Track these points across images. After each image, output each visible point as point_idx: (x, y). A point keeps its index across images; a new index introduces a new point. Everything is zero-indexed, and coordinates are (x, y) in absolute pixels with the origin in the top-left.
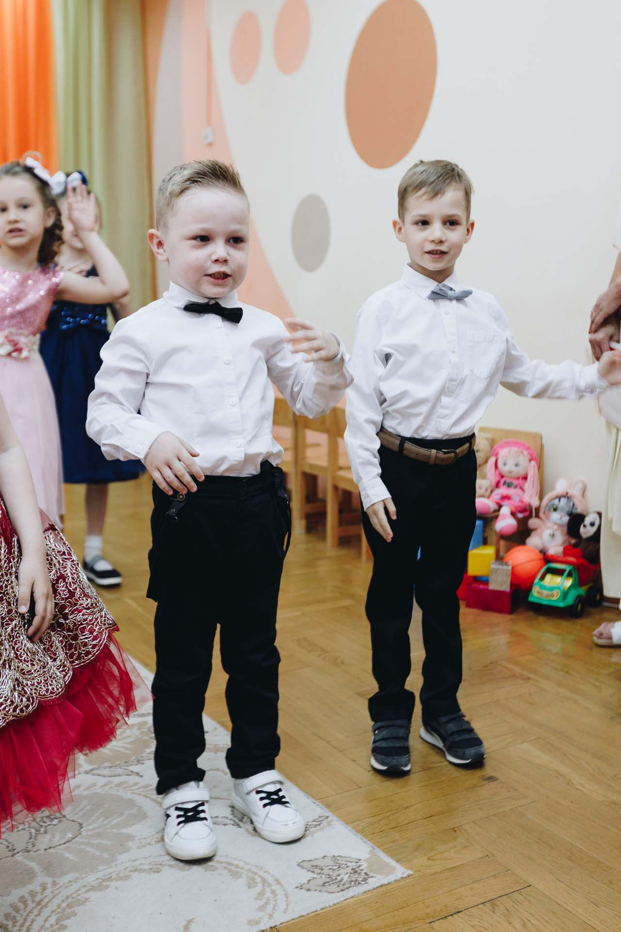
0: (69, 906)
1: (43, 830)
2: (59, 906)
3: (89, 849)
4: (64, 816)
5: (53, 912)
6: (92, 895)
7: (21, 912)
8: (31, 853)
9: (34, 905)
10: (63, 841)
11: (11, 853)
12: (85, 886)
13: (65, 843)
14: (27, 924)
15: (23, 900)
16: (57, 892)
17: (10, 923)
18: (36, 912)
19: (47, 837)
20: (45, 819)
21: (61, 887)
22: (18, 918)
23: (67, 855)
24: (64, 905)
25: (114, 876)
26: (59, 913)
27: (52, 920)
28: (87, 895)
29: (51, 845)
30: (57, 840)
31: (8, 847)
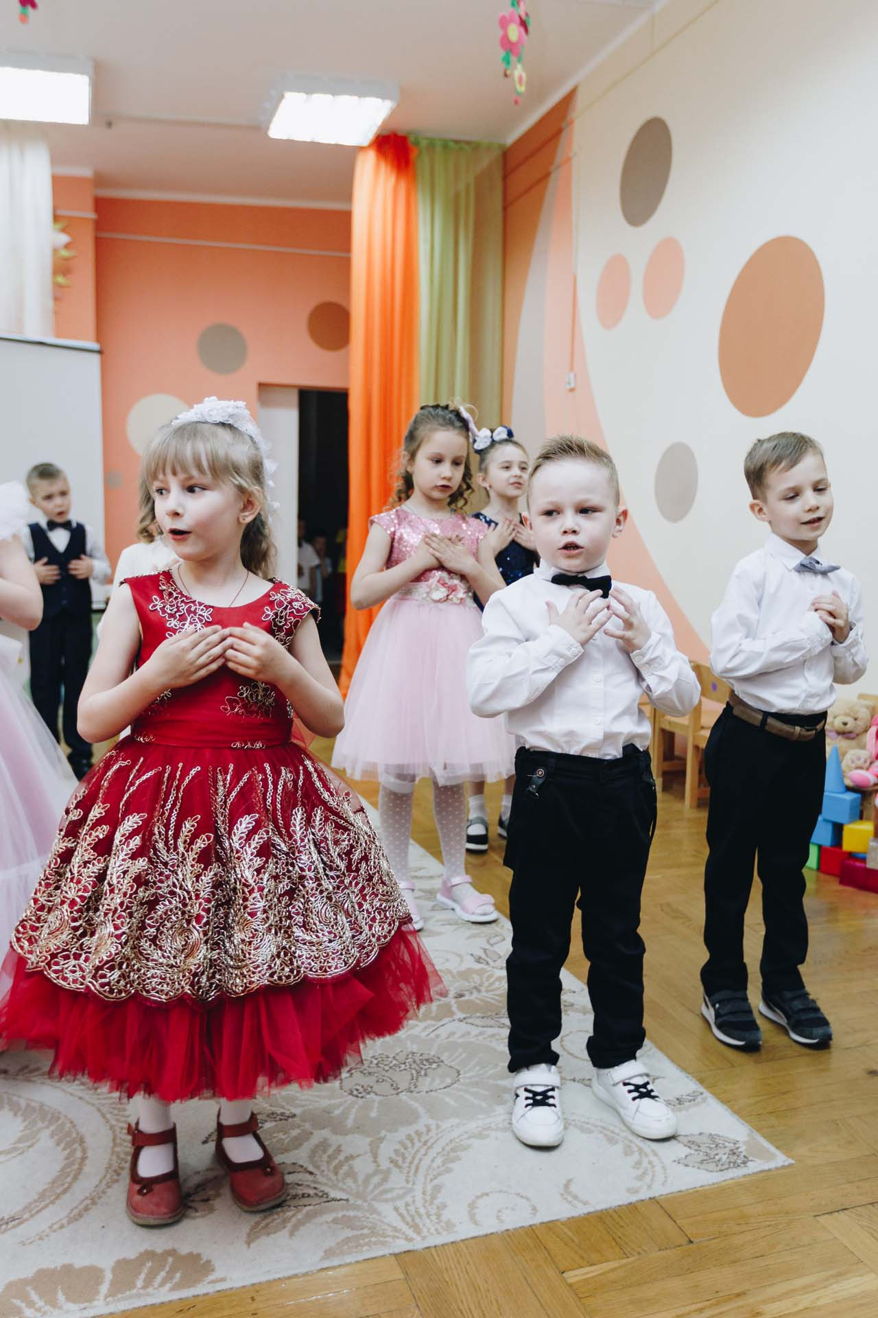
0: (453, 1150)
1: (423, 1073)
2: (443, 1149)
3: (467, 1096)
4: (442, 1061)
5: (438, 1153)
6: (476, 1142)
7: (409, 1150)
8: (414, 1093)
9: (420, 1144)
10: (442, 1087)
11: (395, 1092)
12: (466, 1132)
13: (444, 1088)
14: (416, 1162)
15: (409, 1137)
16: (440, 1135)
17: (400, 1159)
18: (422, 1151)
19: (428, 1080)
20: (425, 1062)
21: (444, 1130)
22: (407, 1155)
23: (447, 1099)
24: (448, 1148)
25: (493, 1126)
26: (444, 1155)
27: (439, 1161)
28: (469, 1142)
29: (432, 1088)
30: (437, 1083)
31: (392, 1085)
